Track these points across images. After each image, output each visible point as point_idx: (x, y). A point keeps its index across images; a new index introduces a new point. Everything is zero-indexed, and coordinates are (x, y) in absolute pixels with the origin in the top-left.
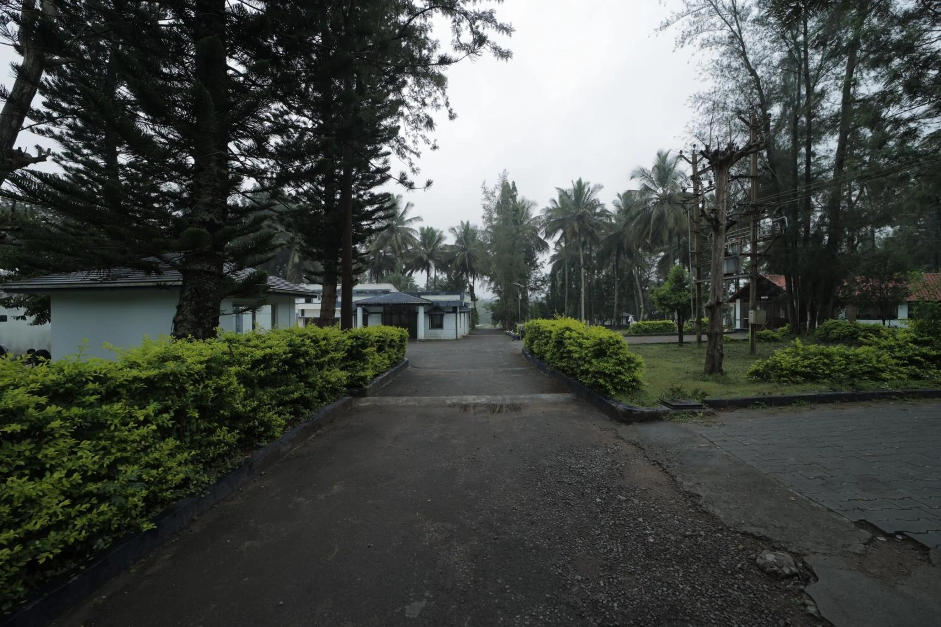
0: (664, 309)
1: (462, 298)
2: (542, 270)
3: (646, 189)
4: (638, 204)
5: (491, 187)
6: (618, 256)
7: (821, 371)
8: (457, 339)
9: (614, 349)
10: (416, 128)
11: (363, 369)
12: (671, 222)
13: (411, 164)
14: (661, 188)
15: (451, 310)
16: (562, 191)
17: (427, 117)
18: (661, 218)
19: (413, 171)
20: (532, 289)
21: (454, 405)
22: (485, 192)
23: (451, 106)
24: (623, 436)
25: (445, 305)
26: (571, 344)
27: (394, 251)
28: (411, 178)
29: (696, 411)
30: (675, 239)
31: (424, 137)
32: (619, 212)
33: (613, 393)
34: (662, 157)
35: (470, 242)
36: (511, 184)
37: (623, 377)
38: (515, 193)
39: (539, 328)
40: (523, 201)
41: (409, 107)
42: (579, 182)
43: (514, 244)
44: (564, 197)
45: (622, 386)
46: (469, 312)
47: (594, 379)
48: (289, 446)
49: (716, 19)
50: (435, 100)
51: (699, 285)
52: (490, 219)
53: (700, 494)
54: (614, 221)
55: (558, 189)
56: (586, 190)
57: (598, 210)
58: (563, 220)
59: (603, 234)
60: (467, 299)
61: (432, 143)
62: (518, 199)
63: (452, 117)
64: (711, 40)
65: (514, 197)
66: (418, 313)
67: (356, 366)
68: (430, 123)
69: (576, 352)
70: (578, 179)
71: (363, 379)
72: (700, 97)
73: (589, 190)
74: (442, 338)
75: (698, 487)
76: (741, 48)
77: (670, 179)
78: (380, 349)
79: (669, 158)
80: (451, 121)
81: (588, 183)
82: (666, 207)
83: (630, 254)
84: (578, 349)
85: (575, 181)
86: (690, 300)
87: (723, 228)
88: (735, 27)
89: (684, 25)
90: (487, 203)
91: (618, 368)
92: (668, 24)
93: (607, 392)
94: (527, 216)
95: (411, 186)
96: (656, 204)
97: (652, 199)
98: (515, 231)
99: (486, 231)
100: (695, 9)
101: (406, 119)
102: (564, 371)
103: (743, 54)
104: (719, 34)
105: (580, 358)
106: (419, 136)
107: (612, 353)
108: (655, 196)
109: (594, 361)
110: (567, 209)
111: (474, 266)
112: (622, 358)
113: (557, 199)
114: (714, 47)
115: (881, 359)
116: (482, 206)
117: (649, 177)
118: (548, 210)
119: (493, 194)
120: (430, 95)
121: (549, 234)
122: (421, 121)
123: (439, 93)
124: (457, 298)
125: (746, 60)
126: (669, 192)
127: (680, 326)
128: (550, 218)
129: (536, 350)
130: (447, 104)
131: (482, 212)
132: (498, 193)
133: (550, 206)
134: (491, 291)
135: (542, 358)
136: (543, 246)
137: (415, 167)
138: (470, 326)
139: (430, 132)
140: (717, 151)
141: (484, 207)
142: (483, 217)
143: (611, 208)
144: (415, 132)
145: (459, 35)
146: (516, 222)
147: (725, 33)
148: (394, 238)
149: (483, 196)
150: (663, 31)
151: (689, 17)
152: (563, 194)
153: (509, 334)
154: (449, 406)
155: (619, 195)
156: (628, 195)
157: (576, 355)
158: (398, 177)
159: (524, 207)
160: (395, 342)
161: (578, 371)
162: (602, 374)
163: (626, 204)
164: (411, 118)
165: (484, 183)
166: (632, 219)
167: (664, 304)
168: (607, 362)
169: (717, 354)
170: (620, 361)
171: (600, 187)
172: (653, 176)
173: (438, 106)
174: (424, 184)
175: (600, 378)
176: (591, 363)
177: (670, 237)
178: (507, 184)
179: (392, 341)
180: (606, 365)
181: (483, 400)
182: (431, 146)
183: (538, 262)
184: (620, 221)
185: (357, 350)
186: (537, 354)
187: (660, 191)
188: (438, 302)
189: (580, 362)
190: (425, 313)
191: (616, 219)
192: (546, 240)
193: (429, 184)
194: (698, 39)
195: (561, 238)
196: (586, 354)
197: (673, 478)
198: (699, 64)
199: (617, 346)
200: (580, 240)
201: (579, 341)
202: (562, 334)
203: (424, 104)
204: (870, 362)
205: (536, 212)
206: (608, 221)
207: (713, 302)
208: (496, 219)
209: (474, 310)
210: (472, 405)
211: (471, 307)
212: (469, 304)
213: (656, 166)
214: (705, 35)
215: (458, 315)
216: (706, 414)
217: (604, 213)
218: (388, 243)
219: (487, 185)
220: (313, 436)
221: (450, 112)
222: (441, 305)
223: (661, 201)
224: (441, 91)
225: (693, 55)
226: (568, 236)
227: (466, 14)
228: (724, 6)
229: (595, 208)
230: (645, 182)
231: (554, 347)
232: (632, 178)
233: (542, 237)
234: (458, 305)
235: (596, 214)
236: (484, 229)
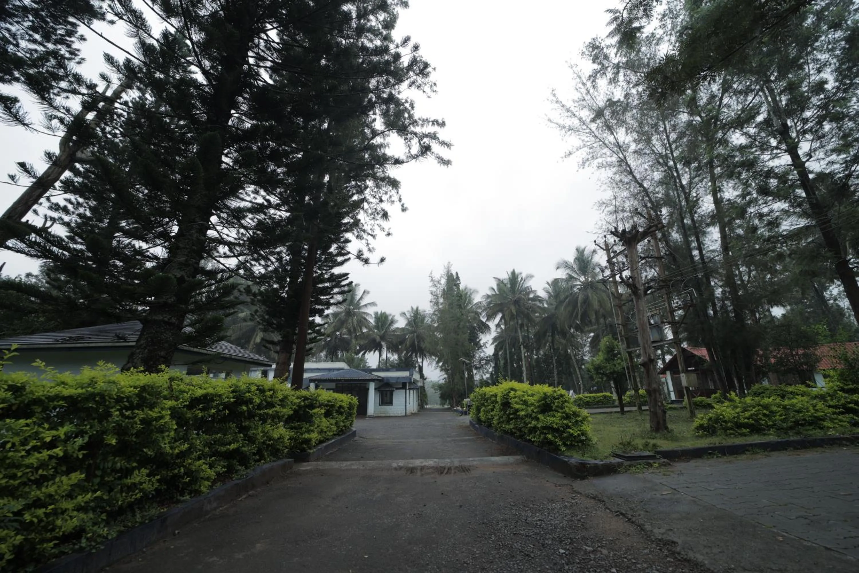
0: (602, 378)
1: (411, 375)
2: (485, 350)
3: (571, 278)
4: (566, 290)
5: (437, 276)
6: (553, 336)
7: (763, 422)
8: (406, 415)
9: (558, 403)
10: (374, 218)
11: (309, 431)
12: (596, 305)
13: (368, 244)
14: (583, 277)
15: (401, 386)
16: (499, 280)
17: (383, 210)
18: (586, 301)
19: (370, 250)
20: (477, 368)
21: (401, 468)
22: (432, 280)
23: (403, 201)
24: (580, 490)
25: (394, 381)
26: (516, 403)
27: (350, 332)
28: (366, 254)
29: (651, 461)
30: (602, 320)
31: (380, 226)
32: (549, 298)
33: (563, 449)
34: (580, 252)
35: (420, 324)
36: (454, 274)
37: (572, 431)
38: (458, 282)
39: (485, 395)
40: (466, 289)
41: (369, 203)
42: (513, 273)
43: (458, 326)
44: (501, 285)
45: (571, 441)
46: (417, 389)
47: (542, 436)
48: (215, 505)
49: (606, 150)
50: (390, 197)
51: (630, 353)
52: (437, 303)
53: (675, 540)
54: (546, 306)
55: (495, 278)
56: (520, 279)
57: (531, 296)
58: (501, 304)
59: (537, 317)
60: (416, 376)
61: (387, 230)
62: (462, 287)
63: (404, 210)
64: (604, 163)
65: (457, 285)
66: (368, 389)
67: (301, 428)
68: (385, 215)
69: (522, 410)
70: (512, 270)
71: (308, 441)
72: (604, 203)
73: (522, 279)
74: (391, 415)
75: (670, 533)
76: (628, 169)
77: (590, 270)
78: (327, 415)
79: (586, 253)
80: (403, 213)
81: (521, 273)
82: (590, 292)
83: (564, 334)
84: (524, 407)
85: (510, 271)
86: (624, 368)
87: (641, 292)
88: (621, 155)
89: (583, 153)
90: (434, 289)
91: (565, 422)
92: (570, 154)
93: (557, 449)
94: (470, 302)
95: (366, 261)
96: (580, 289)
97: (577, 285)
98: (459, 314)
99: (434, 314)
100: (588, 144)
101: (366, 211)
102: (512, 434)
103: (631, 173)
104: (609, 159)
105: (526, 416)
106: (376, 225)
107: (557, 406)
108: (578, 283)
109: (541, 416)
110: (505, 295)
111: (423, 346)
112: (567, 411)
113: (495, 288)
114: (607, 168)
115: (817, 408)
116: (429, 292)
117: (573, 269)
118: (488, 296)
119: (439, 282)
120: (386, 193)
121: (490, 317)
122: (378, 214)
123: (394, 192)
124: (406, 374)
125: (634, 177)
126: (590, 279)
127: (620, 399)
128: (490, 303)
129: (483, 418)
130: (400, 200)
131: (430, 297)
132: (443, 281)
133: (490, 293)
134: (439, 369)
135: (490, 426)
136: (485, 328)
137: (371, 246)
138: (419, 405)
139: (385, 222)
140: (624, 231)
141: (432, 294)
142: (431, 302)
143: (542, 294)
144: (372, 222)
145: (410, 148)
146: (460, 306)
147: (614, 159)
148: (350, 321)
149: (431, 284)
150: (568, 158)
151: (586, 149)
152: (500, 283)
153: (456, 411)
154: (396, 469)
155: (548, 283)
156: (556, 282)
157: (522, 413)
158: (356, 253)
159: (466, 294)
160: (343, 408)
161: (526, 431)
162: (549, 428)
163: (554, 290)
164: (370, 211)
165: (431, 273)
166: (561, 302)
167: (600, 373)
168: (554, 416)
169: (659, 412)
170: (567, 414)
171: (532, 276)
172: (575, 266)
173: (393, 202)
174: (378, 260)
175: (549, 433)
176: (538, 419)
177: (597, 319)
178: (452, 274)
179: (341, 407)
180: (552, 419)
181: (430, 463)
182: (386, 233)
183: (481, 343)
184: (552, 304)
185: (304, 411)
186: (485, 422)
187: (582, 279)
188: (388, 378)
189: (527, 420)
190: (375, 389)
191: (547, 303)
192: (487, 323)
193: (382, 260)
194: (596, 162)
195: (501, 320)
196: (532, 411)
197: (641, 527)
198: (599, 180)
199: (562, 399)
200: (517, 322)
201: (524, 399)
202: (507, 395)
203: (381, 201)
204: (808, 412)
205: (477, 299)
206: (541, 305)
207: (646, 360)
208: (442, 304)
209: (423, 388)
210: (419, 468)
211: (420, 384)
212: (418, 381)
213: (576, 258)
214: (600, 160)
215: (408, 391)
216: (662, 465)
217: (537, 298)
218: (345, 325)
219: (434, 275)
220: (244, 497)
221: (402, 206)
222: (392, 381)
223: (584, 287)
224: (396, 191)
225: (593, 173)
226: (507, 318)
227: (415, 134)
228: (610, 142)
229: (528, 294)
230: (569, 271)
231: (501, 410)
232: (558, 268)
233: (484, 320)
234: (407, 381)
235: (529, 299)
236: (431, 312)
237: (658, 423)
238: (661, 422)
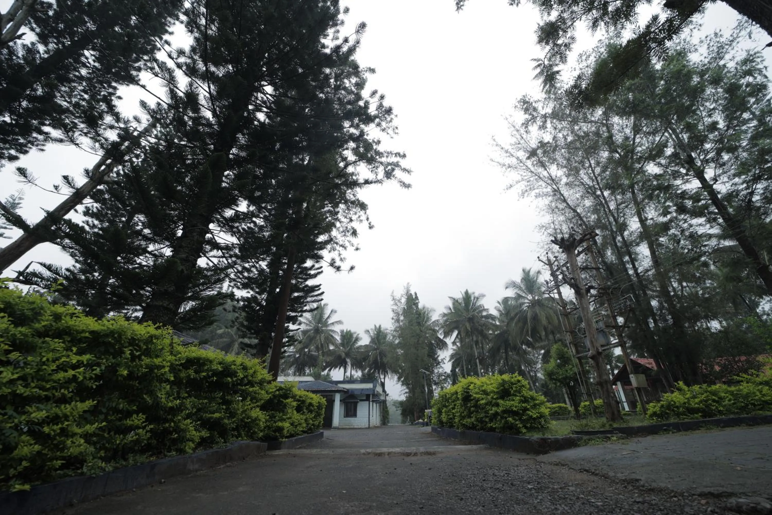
1: (375, 387)
2: (443, 365)
3: (519, 297)
4: (515, 307)
5: (398, 296)
6: (506, 352)
7: (714, 408)
8: (369, 428)
9: (516, 387)
10: (345, 235)
11: (282, 420)
12: (544, 321)
13: (340, 255)
14: (530, 295)
15: (365, 398)
16: (454, 299)
17: (353, 228)
18: (535, 318)
19: (341, 260)
20: (436, 384)
21: (369, 453)
22: (393, 299)
23: (370, 220)
24: (543, 461)
25: (359, 393)
26: (477, 393)
27: (317, 349)
28: (338, 263)
29: (609, 435)
30: (551, 337)
31: (349, 242)
32: (501, 315)
33: (524, 430)
34: (526, 273)
35: (382, 341)
36: (413, 294)
37: (531, 414)
38: (417, 301)
39: (446, 396)
40: (424, 308)
41: (340, 222)
42: (467, 293)
43: (418, 341)
44: (456, 303)
45: (531, 423)
46: (381, 402)
47: (503, 421)
48: (196, 466)
49: (541, 183)
50: (359, 217)
52: (398, 321)
53: (638, 478)
54: (498, 323)
55: (450, 297)
56: (472, 298)
57: (484, 314)
58: (457, 322)
59: (491, 334)
60: (379, 389)
61: (356, 246)
62: (420, 306)
63: (371, 227)
64: (541, 193)
65: (416, 305)
66: (334, 401)
67: (275, 417)
68: (354, 233)
69: (483, 399)
70: (465, 290)
71: (280, 429)
72: (543, 226)
73: (474, 298)
74: (355, 427)
75: (633, 474)
76: (562, 197)
77: (535, 287)
78: (299, 409)
79: (532, 273)
80: (370, 230)
81: (474, 293)
82: (537, 309)
83: (516, 349)
84: (484, 396)
85: (463, 291)
87: (584, 291)
88: (554, 187)
89: (522, 186)
90: (395, 307)
91: (523, 405)
92: (511, 186)
93: (518, 432)
94: (428, 319)
95: (338, 269)
96: (528, 307)
97: (525, 303)
98: (418, 331)
99: (395, 330)
100: (526, 178)
101: (338, 229)
102: (473, 427)
103: (565, 201)
104: (545, 190)
105: (486, 404)
106: (346, 241)
107: (515, 391)
108: (526, 301)
109: (501, 402)
110: (460, 313)
111: (385, 360)
112: (525, 394)
113: (451, 306)
114: (544, 198)
115: (764, 392)
116: (391, 310)
117: (520, 288)
118: (445, 315)
119: (399, 301)
120: (356, 213)
121: (447, 334)
122: (348, 231)
123: (362, 213)
124: (369, 386)
125: (568, 204)
126: (536, 298)
128: (446, 321)
129: (444, 420)
130: (368, 219)
131: (392, 315)
132: (404, 300)
133: (446, 311)
134: (400, 383)
135: (452, 426)
136: (442, 345)
137: (342, 256)
138: (381, 421)
139: (354, 238)
140: (563, 239)
141: (393, 311)
142: (393, 319)
143: (494, 312)
144: (343, 238)
145: (377, 175)
146: (419, 324)
147: (549, 189)
148: (318, 338)
149: (392, 303)
150: (509, 190)
151: (524, 182)
152: (455, 301)
153: (418, 423)
154: (364, 454)
155: (499, 302)
156: (506, 300)
157: (483, 402)
158: (329, 261)
159: (425, 313)
160: (313, 406)
161: (487, 420)
162: (509, 412)
163: (505, 308)
164: (341, 229)
165: (393, 293)
166: (512, 319)
168: (513, 400)
169: (613, 403)
170: (525, 397)
171: (483, 296)
172: (522, 286)
173: (361, 221)
174: (349, 268)
175: (509, 417)
176: (497, 405)
177: (547, 335)
178: (411, 294)
179: (311, 404)
180: (512, 403)
181: (398, 450)
182: (354, 248)
183: (440, 359)
184: (503, 322)
185: (279, 401)
186: (446, 423)
187: (530, 297)
188: (353, 390)
189: (488, 407)
190: (341, 401)
191: (499, 321)
192: (444, 340)
193: (352, 268)
194: (533, 193)
195: (457, 337)
196: (492, 398)
197: (606, 477)
198: (537, 207)
199: (519, 384)
200: (473, 339)
201: (483, 388)
202: (468, 388)
203: (351, 220)
204: (755, 396)
205: (435, 317)
206: (494, 322)
207: (594, 353)
208: (402, 321)
209: (384, 402)
210: (386, 454)
211: (382, 398)
212: (380, 395)
213: (523, 279)
214: (537, 191)
215: (371, 403)
216: (619, 439)
217: (490, 316)
218: (313, 342)
219: (395, 294)
220: (222, 466)
221: (370, 224)
222: (356, 393)
223: (532, 305)
224: (364, 212)
225: (532, 202)
226: (463, 335)
227: (381, 163)
228: (544, 177)
229: (481, 311)
230: (516, 291)
231: (462, 406)
232: (507, 288)
233: (441, 337)
234: (371, 393)
235: (482, 317)
236: (393, 329)
237: (613, 414)
238: (616, 412)
